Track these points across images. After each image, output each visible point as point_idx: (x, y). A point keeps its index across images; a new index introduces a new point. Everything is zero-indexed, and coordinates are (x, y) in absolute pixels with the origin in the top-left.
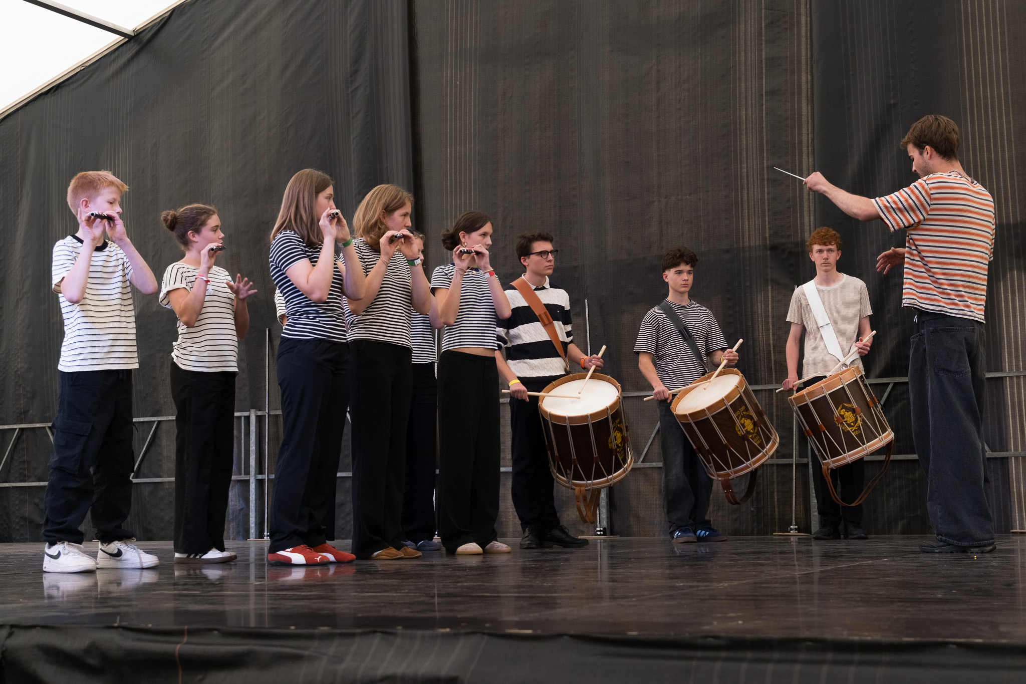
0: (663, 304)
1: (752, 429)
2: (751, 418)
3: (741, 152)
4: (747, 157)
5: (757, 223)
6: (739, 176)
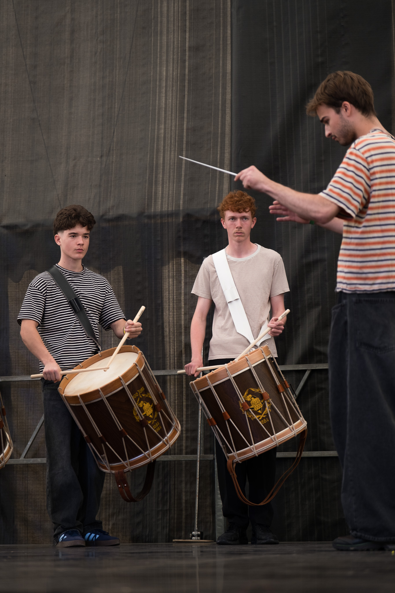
0: (53, 269)
1: (151, 414)
2: (151, 401)
3: (159, 111)
4: (165, 117)
5: (171, 188)
6: (156, 137)
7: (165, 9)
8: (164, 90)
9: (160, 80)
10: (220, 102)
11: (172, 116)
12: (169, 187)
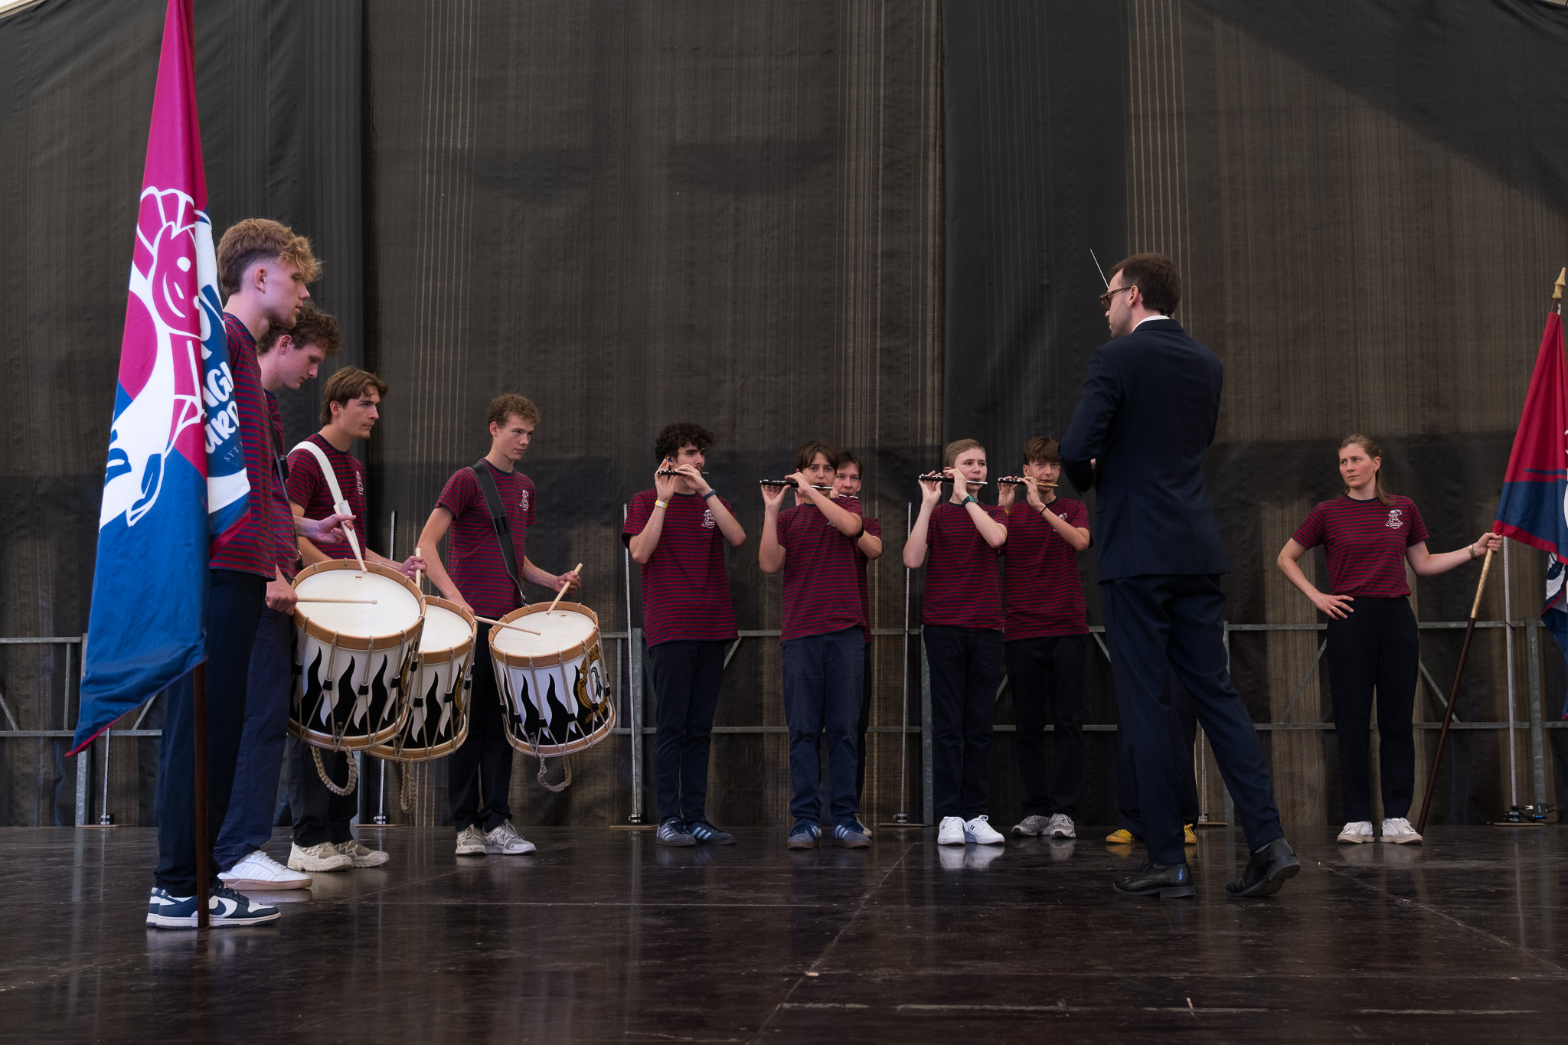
3: (846, 324)
4: (854, 334)
5: (863, 420)
6: (843, 357)
7: (852, 205)
8: (852, 301)
9: (847, 289)
10: (920, 320)
11: (862, 333)
12: (861, 418)
